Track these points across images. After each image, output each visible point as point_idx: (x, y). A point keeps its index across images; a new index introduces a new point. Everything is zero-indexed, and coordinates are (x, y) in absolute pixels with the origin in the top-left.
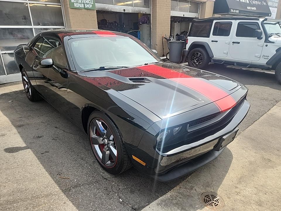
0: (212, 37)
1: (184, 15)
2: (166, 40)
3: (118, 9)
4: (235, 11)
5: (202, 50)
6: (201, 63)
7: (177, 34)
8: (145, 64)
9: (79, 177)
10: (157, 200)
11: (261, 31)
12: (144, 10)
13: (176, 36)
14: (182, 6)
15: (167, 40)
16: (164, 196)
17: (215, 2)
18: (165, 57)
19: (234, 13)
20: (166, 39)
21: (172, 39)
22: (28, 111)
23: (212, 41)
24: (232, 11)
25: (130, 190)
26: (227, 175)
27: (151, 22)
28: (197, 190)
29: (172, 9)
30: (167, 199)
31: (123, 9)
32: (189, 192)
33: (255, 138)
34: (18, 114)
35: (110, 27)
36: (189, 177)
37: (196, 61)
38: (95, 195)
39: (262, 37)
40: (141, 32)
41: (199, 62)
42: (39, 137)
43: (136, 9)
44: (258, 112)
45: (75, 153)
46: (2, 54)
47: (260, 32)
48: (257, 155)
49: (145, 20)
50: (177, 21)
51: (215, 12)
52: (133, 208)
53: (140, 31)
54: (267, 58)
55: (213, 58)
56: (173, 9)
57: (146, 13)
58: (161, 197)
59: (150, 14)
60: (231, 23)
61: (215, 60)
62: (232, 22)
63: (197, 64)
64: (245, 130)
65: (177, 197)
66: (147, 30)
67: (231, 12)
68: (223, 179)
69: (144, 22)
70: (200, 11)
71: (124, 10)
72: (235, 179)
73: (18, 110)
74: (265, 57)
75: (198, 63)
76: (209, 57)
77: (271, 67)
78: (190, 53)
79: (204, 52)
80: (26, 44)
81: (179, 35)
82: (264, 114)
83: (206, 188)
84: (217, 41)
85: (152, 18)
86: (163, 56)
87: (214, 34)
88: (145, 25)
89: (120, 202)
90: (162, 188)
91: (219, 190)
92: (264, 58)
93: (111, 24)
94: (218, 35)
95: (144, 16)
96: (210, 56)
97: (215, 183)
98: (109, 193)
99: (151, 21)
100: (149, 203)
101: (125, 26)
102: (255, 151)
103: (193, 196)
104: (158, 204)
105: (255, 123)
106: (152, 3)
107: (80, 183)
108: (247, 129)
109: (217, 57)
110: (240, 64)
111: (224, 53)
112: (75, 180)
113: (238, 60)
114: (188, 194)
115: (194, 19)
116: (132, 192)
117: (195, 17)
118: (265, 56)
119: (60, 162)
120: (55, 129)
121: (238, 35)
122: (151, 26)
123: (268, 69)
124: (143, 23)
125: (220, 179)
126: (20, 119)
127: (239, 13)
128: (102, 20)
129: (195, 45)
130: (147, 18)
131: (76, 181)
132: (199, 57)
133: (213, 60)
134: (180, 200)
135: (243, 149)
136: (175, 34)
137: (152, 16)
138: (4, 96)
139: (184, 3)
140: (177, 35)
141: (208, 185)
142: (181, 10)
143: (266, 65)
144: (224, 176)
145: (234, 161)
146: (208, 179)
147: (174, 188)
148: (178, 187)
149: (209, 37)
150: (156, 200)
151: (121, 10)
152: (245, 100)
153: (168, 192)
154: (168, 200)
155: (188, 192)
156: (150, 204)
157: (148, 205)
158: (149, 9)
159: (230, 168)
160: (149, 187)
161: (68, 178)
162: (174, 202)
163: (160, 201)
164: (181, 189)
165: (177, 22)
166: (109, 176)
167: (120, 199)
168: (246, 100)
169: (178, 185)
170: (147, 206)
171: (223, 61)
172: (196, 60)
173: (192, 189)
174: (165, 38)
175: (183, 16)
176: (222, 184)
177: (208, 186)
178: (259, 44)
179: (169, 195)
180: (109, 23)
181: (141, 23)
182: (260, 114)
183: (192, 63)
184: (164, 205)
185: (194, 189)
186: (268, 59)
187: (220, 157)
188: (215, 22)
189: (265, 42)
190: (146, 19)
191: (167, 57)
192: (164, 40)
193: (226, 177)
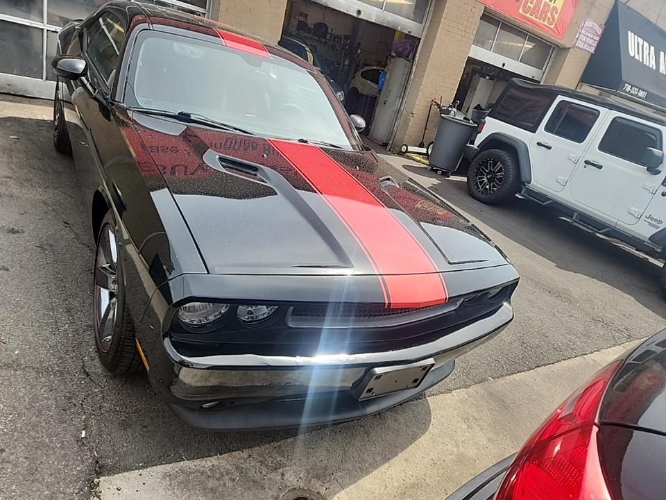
0: (542, 134)
1: (504, 65)
2: (438, 109)
3: (344, 6)
4: (634, 90)
5: (507, 158)
6: (496, 187)
7: (479, 105)
8: (301, 141)
9: (30, 347)
10: (170, 465)
11: (661, 155)
12: (407, 25)
13: (475, 108)
14: (506, 43)
15: (441, 110)
16: (197, 462)
17: (592, 54)
18: (424, 150)
19: (632, 94)
20: (439, 107)
21: (452, 112)
22: (35, 169)
23: (539, 144)
24: (628, 89)
25: (123, 418)
26: (384, 468)
27: (417, 59)
28: (287, 476)
29: (476, 42)
30: (198, 471)
31: (357, 8)
32: (264, 473)
33: (511, 406)
34: (10, 168)
35: (330, 43)
36: (289, 440)
37: (485, 180)
38: (34, 399)
39: (659, 168)
40: (388, 75)
41: (493, 185)
42: (13, 231)
43: (389, 19)
44: (563, 347)
45: (64, 292)
46: (48, 30)
47: (656, 154)
48: (491, 446)
49: (405, 49)
50: (489, 76)
51: (586, 78)
52: (97, 462)
53: (386, 73)
54: (656, 224)
55: (529, 185)
56: (480, 41)
57: (409, 32)
58: (187, 462)
59: (420, 39)
60: (597, 115)
61: (531, 192)
62: (599, 112)
63: (488, 187)
64: (501, 379)
65: (227, 474)
66: (404, 74)
67: (624, 91)
68: (368, 473)
69: (402, 53)
70: (547, 66)
71: (359, 12)
72: (396, 484)
73: (15, 160)
74: (653, 222)
75: (490, 187)
76: (520, 181)
77: (659, 251)
78: (478, 156)
79: (510, 163)
80: (82, 20)
81: (483, 108)
82: (576, 357)
83: (310, 480)
84: (549, 148)
85: (422, 49)
86: (421, 145)
87: (549, 128)
88: (401, 62)
89: (78, 437)
90: (203, 442)
91: (338, 495)
92: (650, 224)
93: (336, 40)
94: (557, 134)
95: (406, 40)
96: (523, 179)
97: (341, 477)
98: (70, 408)
99: (417, 55)
100: (148, 463)
101: (359, 51)
102: (491, 435)
103: (266, 486)
104: (165, 475)
105: (538, 369)
106: (431, 14)
107: (22, 362)
108: (507, 377)
109: (538, 185)
110: (585, 218)
111: (557, 182)
112: (16, 352)
113: (585, 209)
114: (258, 477)
115: (514, 78)
116: (124, 425)
117: (531, 77)
118: (652, 219)
119: (14, 300)
120: (62, 226)
121: (605, 146)
122: (414, 67)
123: (652, 253)
124: (399, 55)
125: (359, 470)
126: (5, 179)
127: (647, 98)
128: (318, 24)
129: (496, 141)
130: (410, 46)
131: (17, 355)
132: (497, 172)
133: (528, 189)
134: (229, 484)
135: (466, 420)
136: (474, 105)
137: (423, 46)
138: (10, 121)
139: (514, 36)
140: (478, 107)
141: (321, 474)
142: (500, 50)
143: (649, 241)
144: (375, 466)
145: (424, 440)
146: (330, 461)
147: (234, 451)
148: (245, 454)
149: (534, 132)
150: (171, 463)
151: (352, 9)
152: (505, 304)
153: (211, 456)
154: (199, 475)
155: (261, 473)
156: (148, 470)
157: (142, 467)
158: (422, 26)
159: (400, 454)
160: (173, 427)
161: (4, 341)
162: (211, 484)
163: (177, 470)
164: (250, 459)
165: (487, 78)
166: (99, 371)
167: (84, 432)
168: (510, 303)
169: (249, 448)
170: (136, 468)
171: (550, 199)
172: (488, 178)
173: (276, 469)
174: (438, 104)
175: (501, 67)
176: (357, 483)
177: (318, 477)
178: (646, 184)
179: (209, 462)
180: (332, 35)
181: (394, 55)
182: (566, 353)
183: (477, 183)
184: (179, 484)
185: (281, 471)
186: (657, 227)
187: (395, 420)
188: (560, 98)
189: (663, 184)
190: (408, 47)
191: (427, 151)
192: (435, 108)
193: (376, 472)
